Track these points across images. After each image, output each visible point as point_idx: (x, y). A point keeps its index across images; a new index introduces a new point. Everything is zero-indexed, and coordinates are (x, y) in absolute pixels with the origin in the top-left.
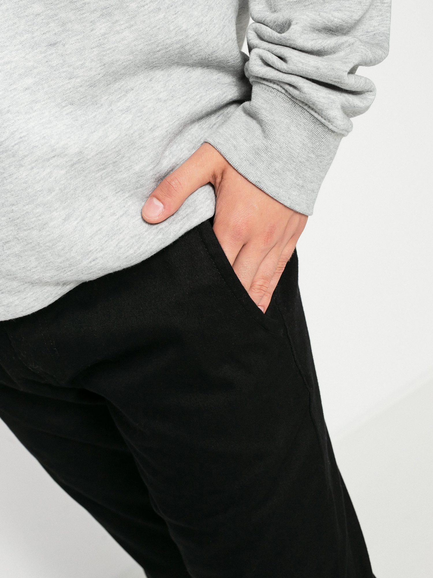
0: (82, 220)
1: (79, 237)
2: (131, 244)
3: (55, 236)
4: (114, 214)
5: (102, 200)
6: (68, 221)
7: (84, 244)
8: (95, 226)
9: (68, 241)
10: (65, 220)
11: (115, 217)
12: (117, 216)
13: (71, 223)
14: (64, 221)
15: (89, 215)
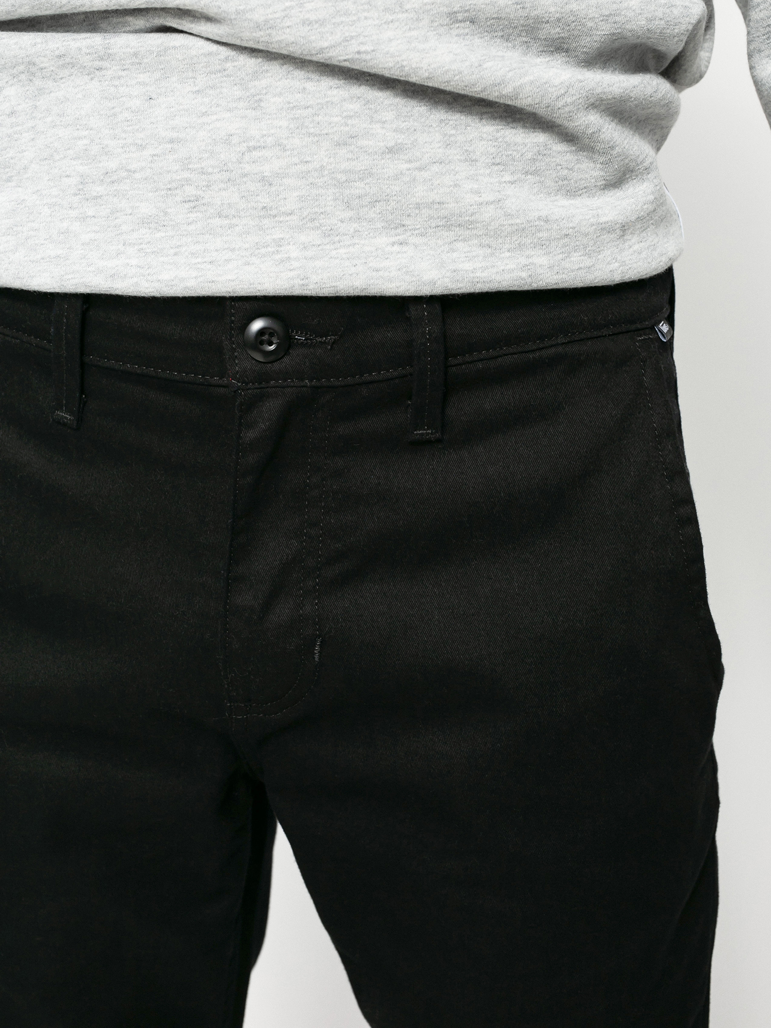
0: (420, 169)
1: (398, 192)
2: (474, 254)
3: (358, 167)
4: (478, 192)
5: (466, 160)
6: (394, 155)
7: (399, 208)
8: (436, 192)
9: (377, 188)
10: (390, 150)
11: (477, 199)
12: (481, 200)
13: (396, 162)
14: (387, 151)
15: (435, 168)
